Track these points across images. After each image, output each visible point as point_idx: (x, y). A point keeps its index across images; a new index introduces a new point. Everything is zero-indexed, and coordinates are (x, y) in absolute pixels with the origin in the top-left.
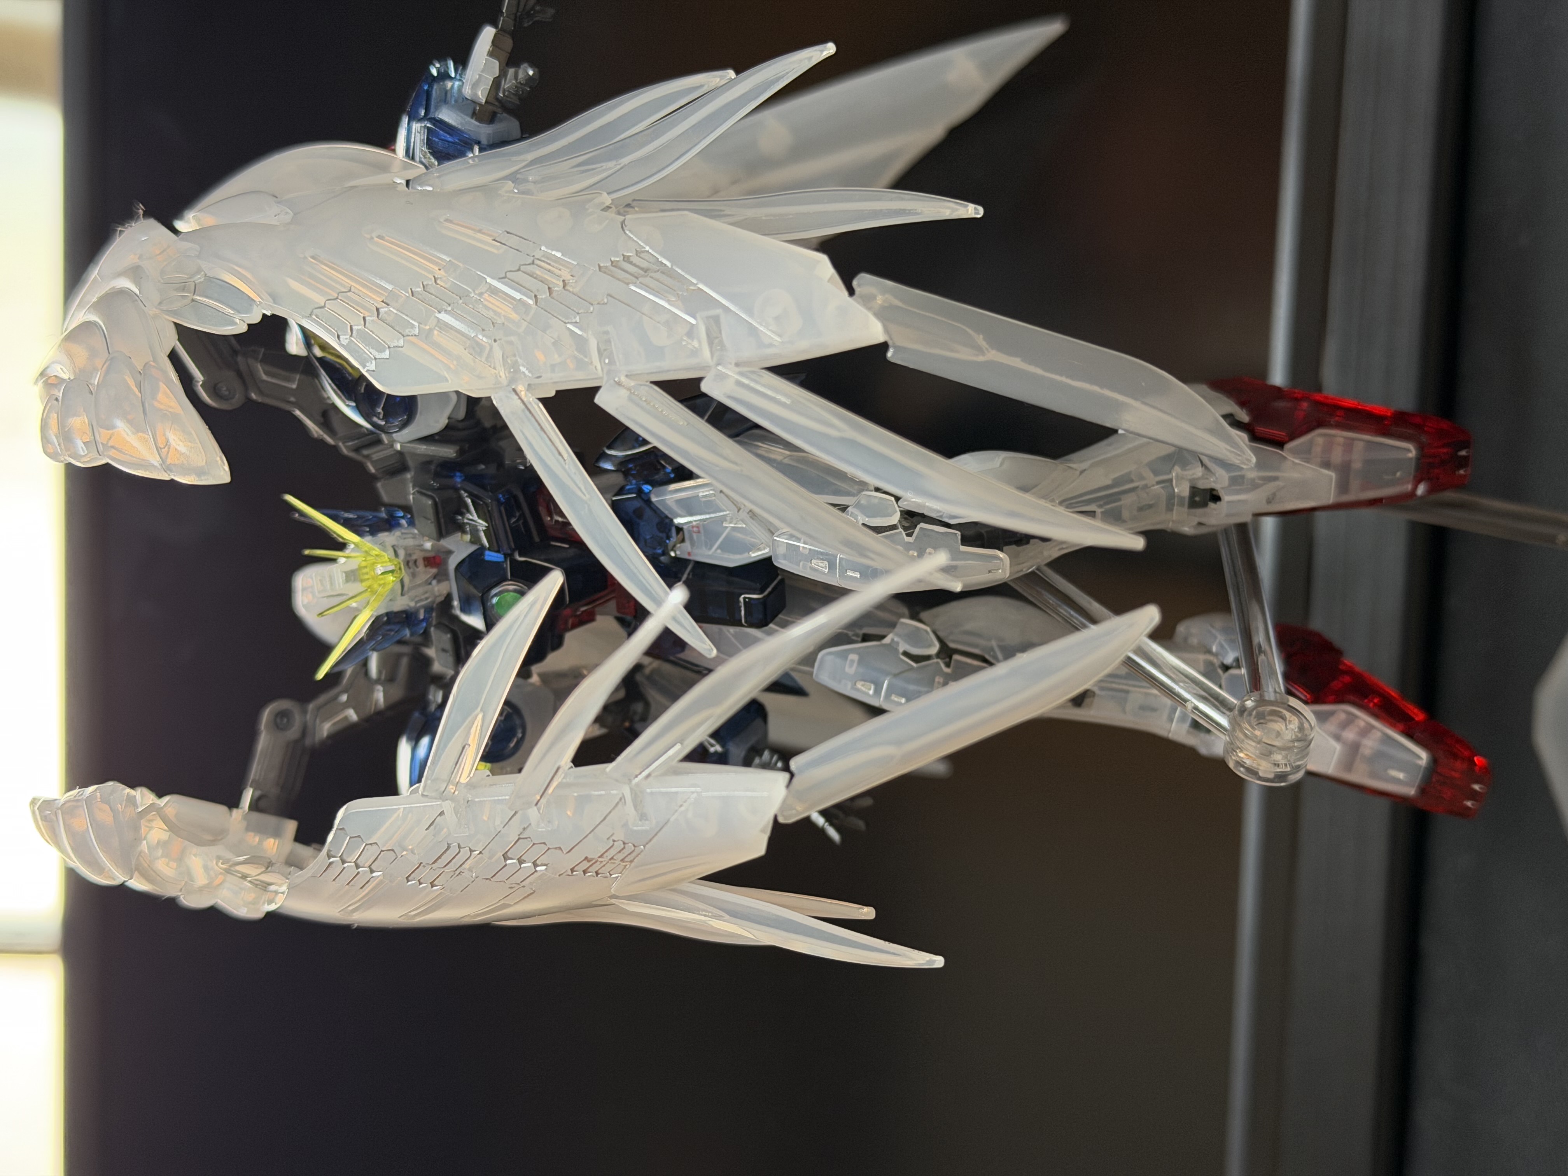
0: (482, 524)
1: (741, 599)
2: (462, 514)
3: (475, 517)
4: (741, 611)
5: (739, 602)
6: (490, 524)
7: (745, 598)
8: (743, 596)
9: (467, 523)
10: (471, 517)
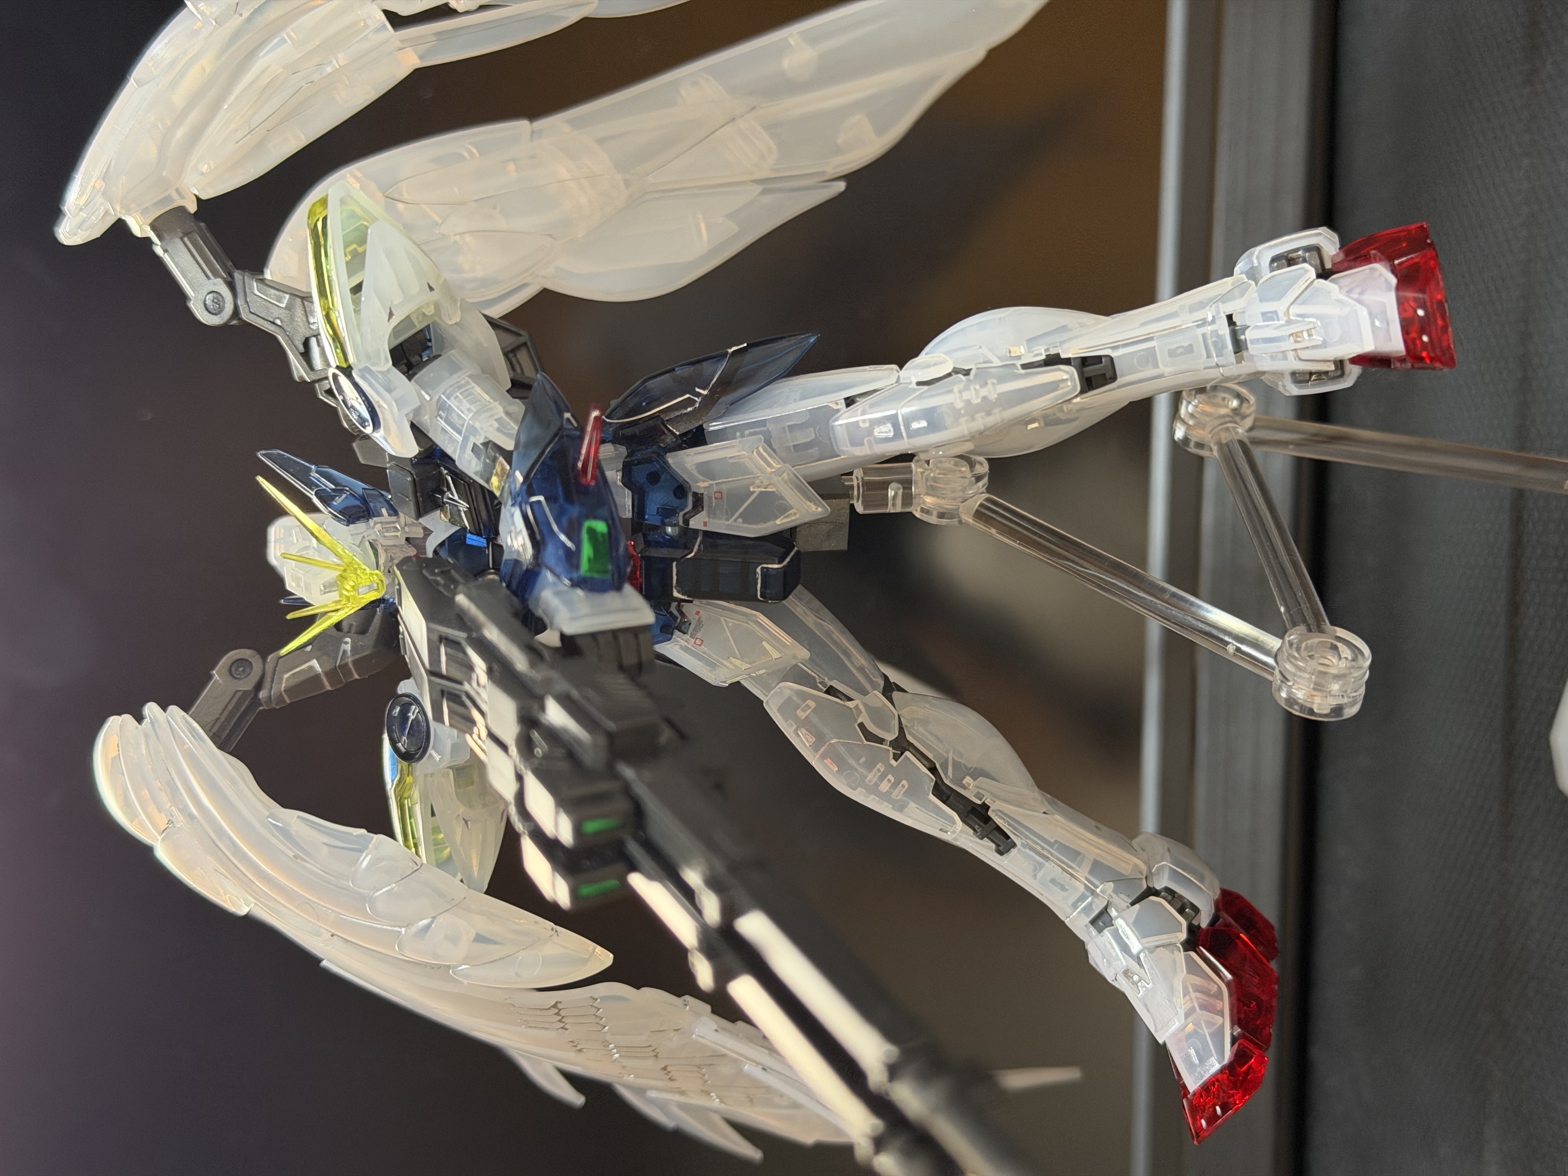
0: (463, 506)
1: (759, 570)
2: (442, 493)
3: (456, 497)
4: (757, 584)
5: (755, 573)
6: (472, 504)
7: (762, 568)
8: (760, 567)
9: (447, 503)
10: (451, 496)
